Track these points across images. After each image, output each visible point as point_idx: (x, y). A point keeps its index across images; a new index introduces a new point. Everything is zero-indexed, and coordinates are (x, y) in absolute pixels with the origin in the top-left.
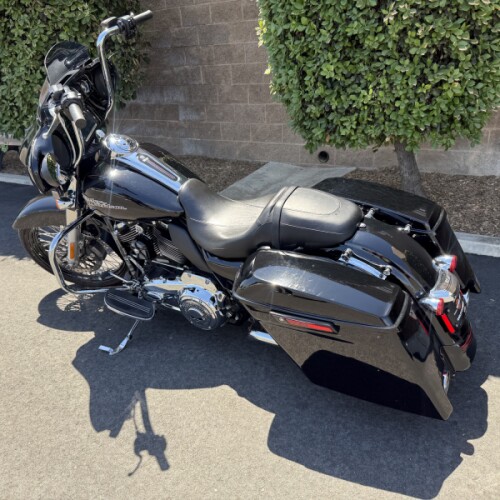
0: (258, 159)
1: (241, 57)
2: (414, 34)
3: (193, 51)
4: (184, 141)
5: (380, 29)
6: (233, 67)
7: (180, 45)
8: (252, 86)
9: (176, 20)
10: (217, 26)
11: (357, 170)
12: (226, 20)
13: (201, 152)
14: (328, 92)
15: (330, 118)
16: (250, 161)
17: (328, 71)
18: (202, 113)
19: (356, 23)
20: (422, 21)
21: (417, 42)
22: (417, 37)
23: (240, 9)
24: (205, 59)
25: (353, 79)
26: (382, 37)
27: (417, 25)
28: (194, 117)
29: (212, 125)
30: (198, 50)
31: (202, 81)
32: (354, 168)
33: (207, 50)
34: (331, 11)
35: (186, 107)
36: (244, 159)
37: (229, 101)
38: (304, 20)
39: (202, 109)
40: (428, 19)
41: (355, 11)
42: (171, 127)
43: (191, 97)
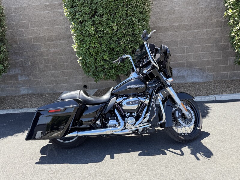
0: (59, 91)
1: (47, 55)
2: (128, 47)
3: (25, 53)
4: (21, 89)
5: (119, 46)
6: (44, 59)
7: (18, 51)
8: (53, 65)
9: (16, 43)
10: (36, 44)
11: (98, 90)
12: (40, 42)
13: (31, 92)
14: (105, 64)
15: (105, 71)
16: (55, 92)
17: (106, 57)
18: (31, 77)
19: (113, 44)
20: (129, 44)
21: (128, 49)
22: (128, 48)
23: (45, 38)
24: (31, 56)
25: (111, 59)
26: (120, 48)
27: (128, 45)
28: (27, 78)
29: (35, 81)
30: (27, 53)
31: (30, 64)
32: (97, 89)
33: (32, 53)
34: (105, 41)
35: (22, 75)
36: (52, 92)
37: (43, 71)
38: (96, 43)
39: (30, 75)
40: (130, 43)
41: (112, 41)
42: (14, 84)
43: (24, 71)
